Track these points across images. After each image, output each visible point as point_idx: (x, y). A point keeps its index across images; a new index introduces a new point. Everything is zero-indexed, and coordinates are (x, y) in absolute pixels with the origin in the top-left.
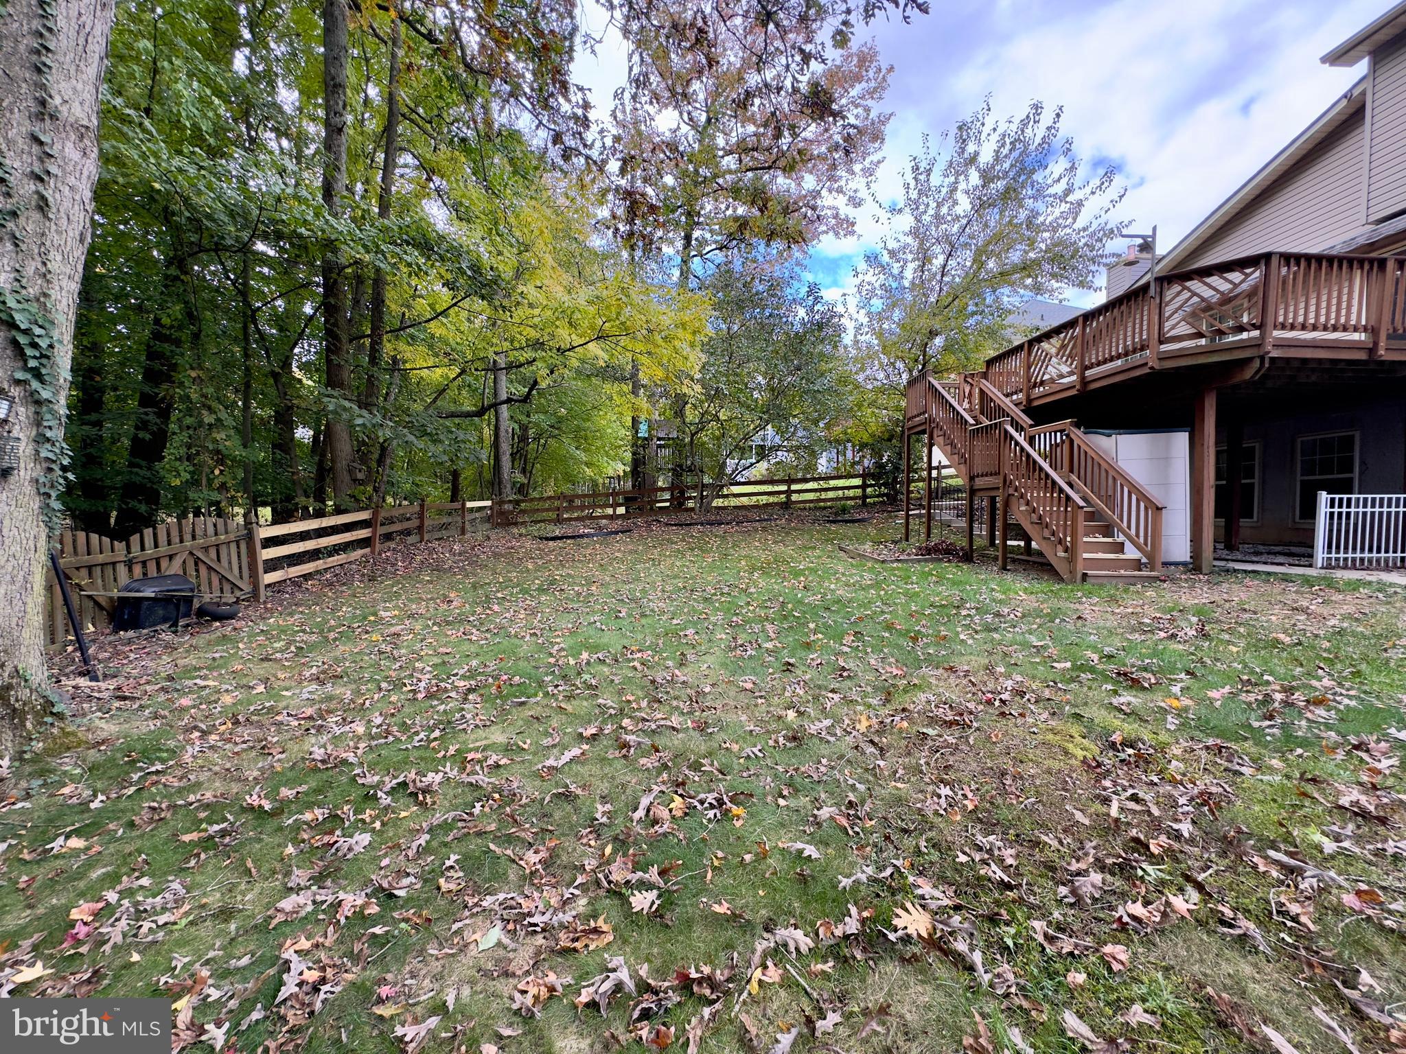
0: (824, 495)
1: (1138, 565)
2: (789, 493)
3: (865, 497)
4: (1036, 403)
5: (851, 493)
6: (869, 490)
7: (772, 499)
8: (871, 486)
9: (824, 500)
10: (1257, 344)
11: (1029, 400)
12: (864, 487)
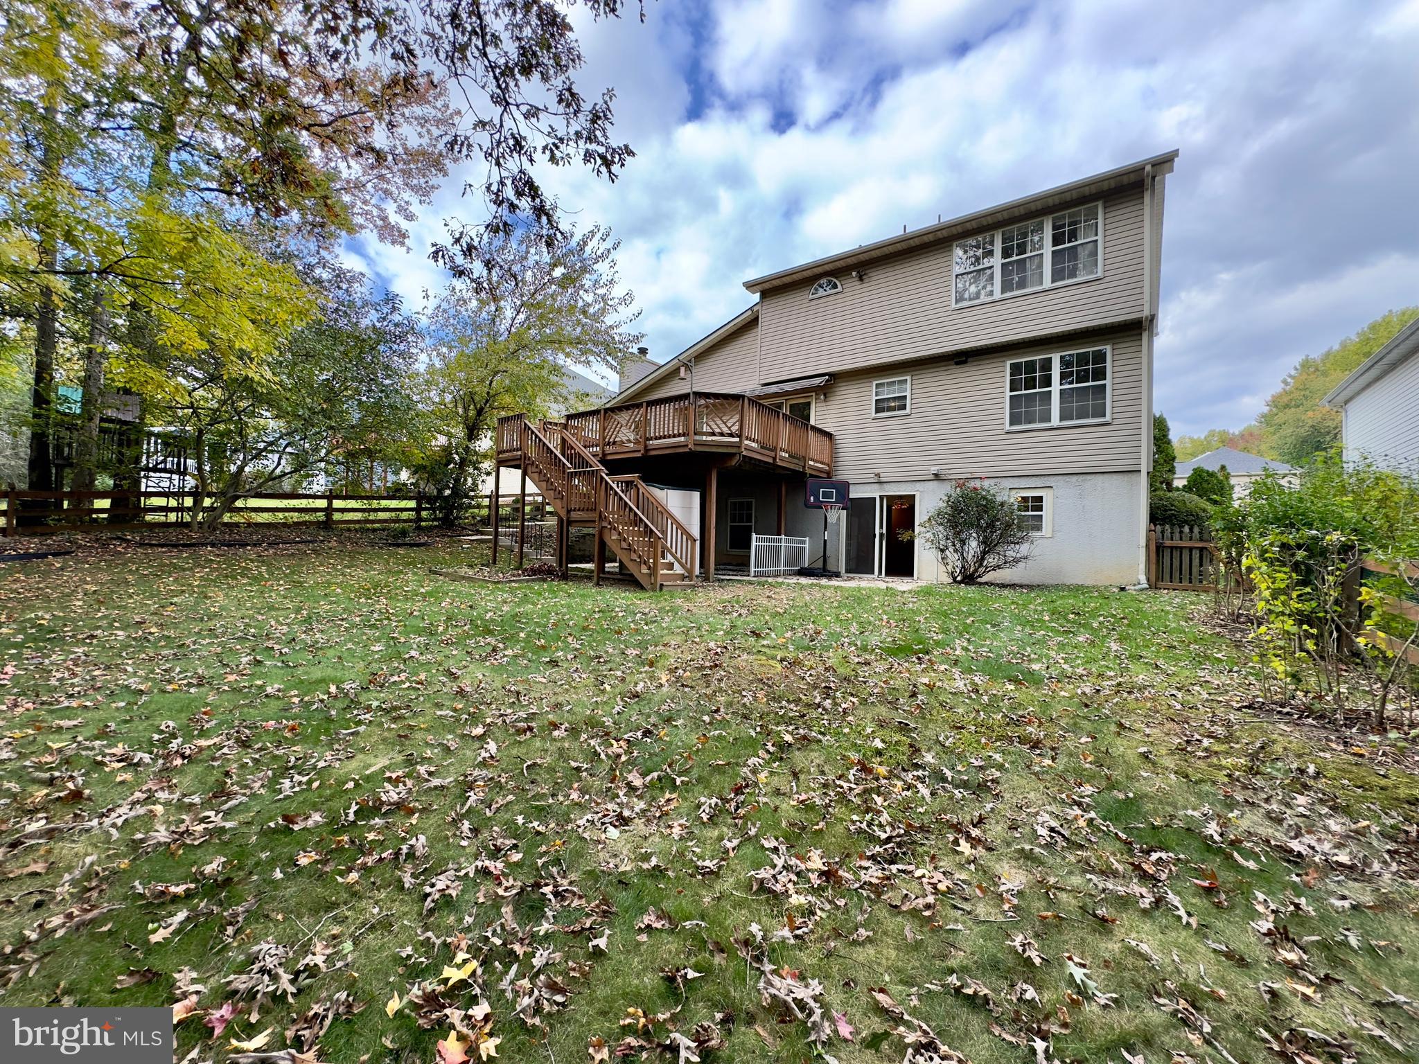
0: (372, 516)
1: (683, 577)
2: (329, 510)
3: (419, 519)
4: (609, 457)
5: (405, 515)
6: (424, 514)
7: (307, 517)
8: (426, 509)
9: (373, 522)
10: (738, 445)
11: (604, 455)
12: (418, 510)
